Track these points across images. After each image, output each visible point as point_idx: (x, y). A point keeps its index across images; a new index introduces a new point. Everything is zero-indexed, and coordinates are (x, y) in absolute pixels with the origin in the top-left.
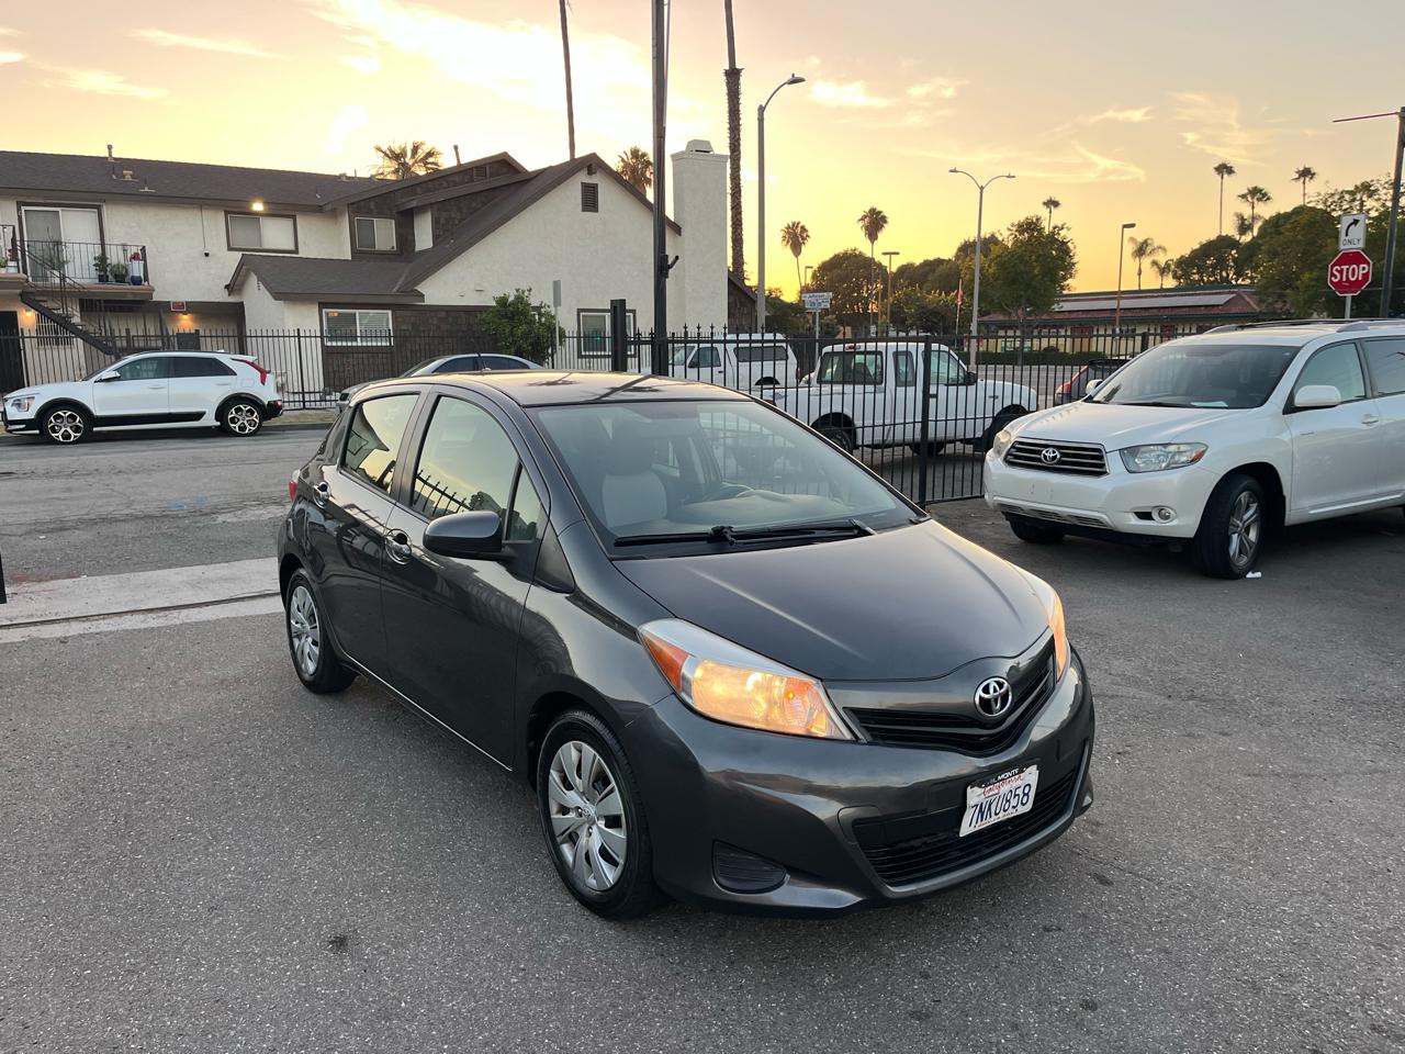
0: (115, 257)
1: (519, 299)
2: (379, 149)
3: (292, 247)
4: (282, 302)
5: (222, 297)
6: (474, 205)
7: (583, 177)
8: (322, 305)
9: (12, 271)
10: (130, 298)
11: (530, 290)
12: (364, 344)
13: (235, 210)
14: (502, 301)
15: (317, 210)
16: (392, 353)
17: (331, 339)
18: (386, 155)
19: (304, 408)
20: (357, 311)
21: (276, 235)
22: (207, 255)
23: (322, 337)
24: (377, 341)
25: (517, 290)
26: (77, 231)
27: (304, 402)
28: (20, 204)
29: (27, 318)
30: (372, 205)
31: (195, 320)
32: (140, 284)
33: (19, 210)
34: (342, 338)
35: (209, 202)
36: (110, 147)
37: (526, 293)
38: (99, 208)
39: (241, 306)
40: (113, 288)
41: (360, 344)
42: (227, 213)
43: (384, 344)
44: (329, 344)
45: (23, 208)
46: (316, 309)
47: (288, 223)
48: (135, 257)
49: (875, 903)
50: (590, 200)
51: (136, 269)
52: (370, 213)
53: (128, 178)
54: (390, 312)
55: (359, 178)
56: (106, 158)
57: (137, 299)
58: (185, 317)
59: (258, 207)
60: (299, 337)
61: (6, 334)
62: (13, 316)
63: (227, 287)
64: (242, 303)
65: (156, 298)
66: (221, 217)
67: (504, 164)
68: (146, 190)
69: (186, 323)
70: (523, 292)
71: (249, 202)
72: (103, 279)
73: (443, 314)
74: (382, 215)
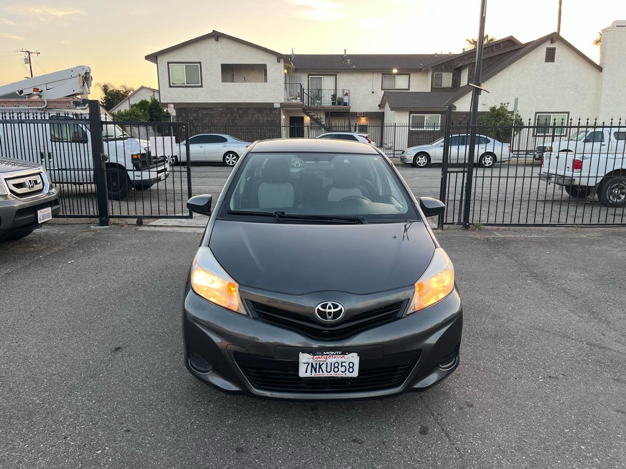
0: (340, 94)
1: (502, 108)
2: (467, 40)
3: (407, 88)
4: (394, 111)
5: (376, 109)
6: (490, 63)
7: (549, 45)
8: (411, 113)
9: (299, 101)
10: (342, 111)
11: (508, 103)
12: (427, 130)
13: (386, 73)
14: (493, 109)
15: (419, 71)
16: (439, 134)
17: (413, 127)
18: (471, 42)
19: (394, 157)
20: (426, 115)
21: (401, 83)
22: (373, 92)
23: (409, 126)
24: (430, 128)
25: (501, 104)
26: (327, 84)
27: (394, 154)
28: (309, 75)
29: (307, 119)
30: (443, 67)
31: (367, 120)
32: (346, 105)
33: (308, 77)
34: (417, 127)
35: (376, 70)
36: (345, 50)
37: (506, 105)
38: (336, 75)
39: (383, 113)
40: (337, 107)
41: (425, 129)
42: (383, 74)
43: (431, 130)
44: (412, 129)
45: (310, 77)
46: (408, 114)
47: (407, 77)
48: (346, 94)
49: (245, 392)
50: (550, 56)
51: (346, 100)
52: (441, 70)
53: (349, 62)
54: (440, 115)
55: (443, 55)
56: (343, 55)
57: (345, 111)
58: (363, 118)
59: (395, 71)
60: (395, 126)
61: (299, 125)
62: (302, 118)
63: (379, 105)
64: (384, 113)
65: (351, 111)
66: (380, 76)
67: (510, 41)
68: (354, 67)
69: (363, 121)
70: (505, 104)
71: (392, 69)
72: (333, 104)
73: (465, 116)
74: (447, 71)
